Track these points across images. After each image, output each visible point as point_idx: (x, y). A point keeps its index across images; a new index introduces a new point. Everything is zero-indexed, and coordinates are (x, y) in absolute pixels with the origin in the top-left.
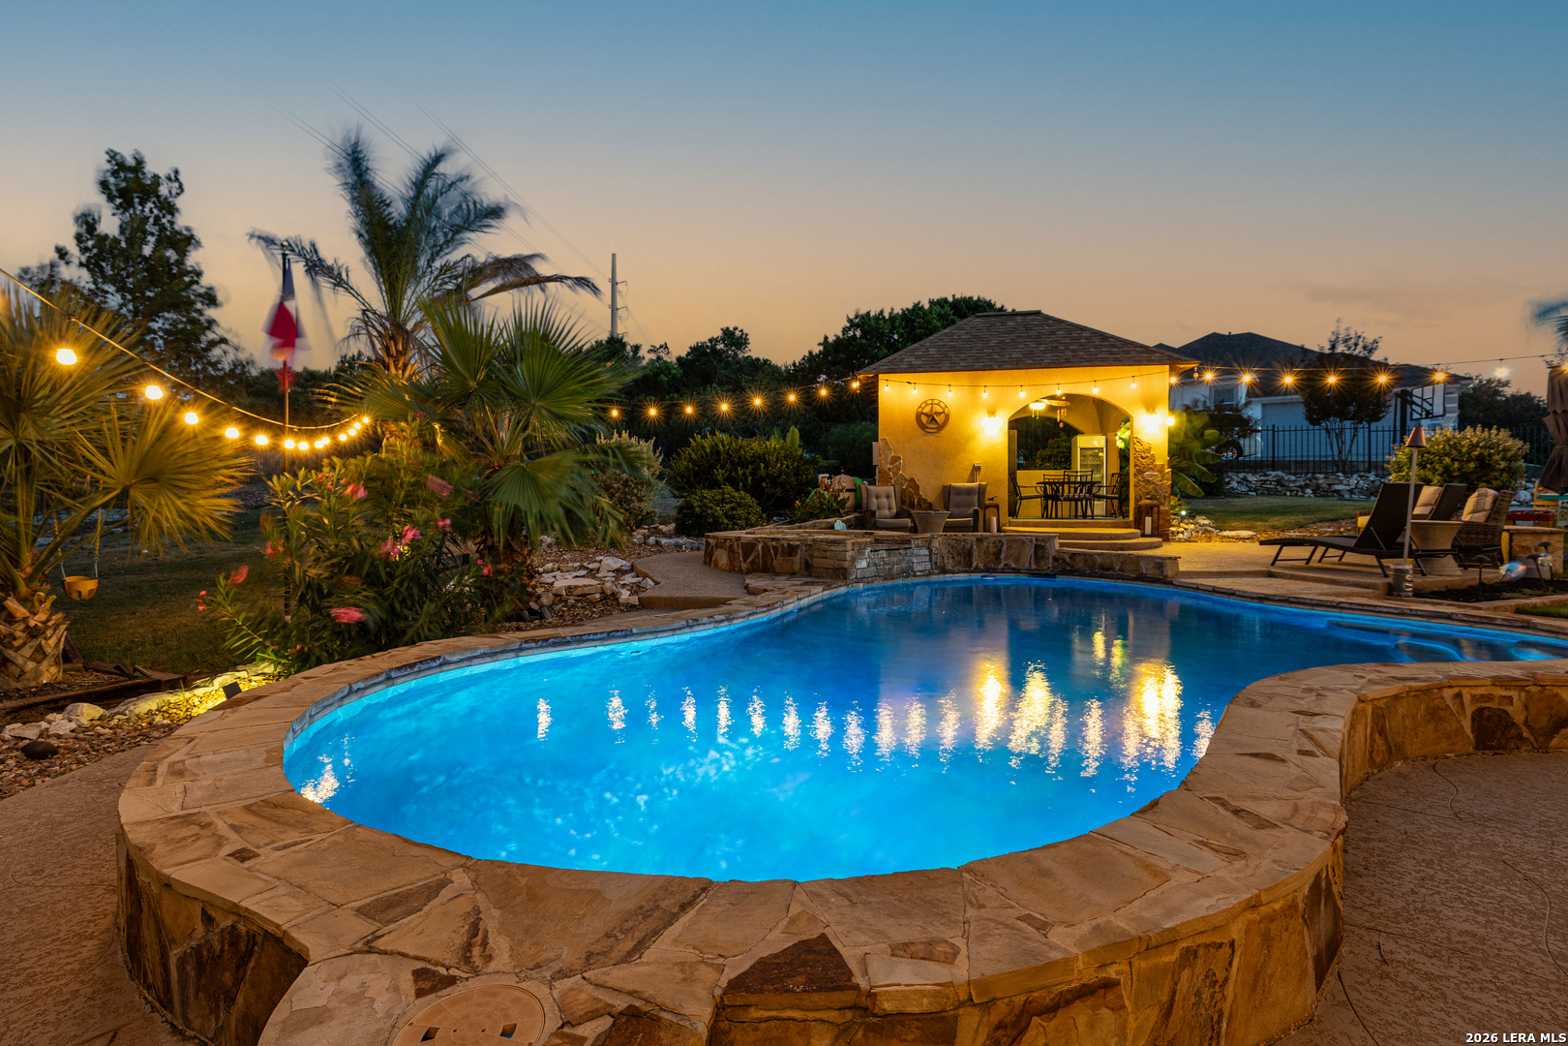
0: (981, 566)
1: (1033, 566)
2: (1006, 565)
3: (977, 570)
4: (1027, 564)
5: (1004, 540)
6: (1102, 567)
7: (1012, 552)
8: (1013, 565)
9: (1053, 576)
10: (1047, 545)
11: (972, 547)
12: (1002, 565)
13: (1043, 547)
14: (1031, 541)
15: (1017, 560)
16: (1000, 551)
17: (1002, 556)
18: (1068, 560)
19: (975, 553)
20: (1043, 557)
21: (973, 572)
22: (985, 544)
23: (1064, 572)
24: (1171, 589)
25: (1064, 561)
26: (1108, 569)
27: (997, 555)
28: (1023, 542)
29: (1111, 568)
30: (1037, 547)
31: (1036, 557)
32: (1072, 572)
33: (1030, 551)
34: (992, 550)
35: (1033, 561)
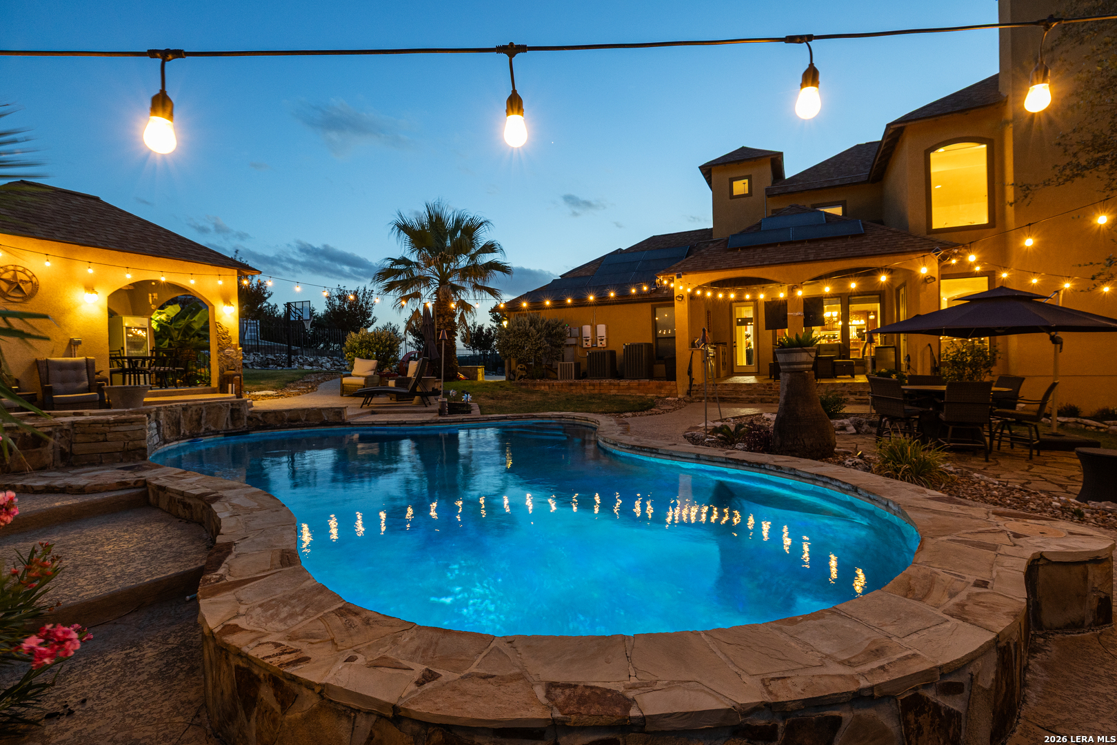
0: (187, 433)
1: (231, 427)
2: (207, 429)
3: (185, 437)
4: (224, 426)
5: (203, 408)
6: (290, 420)
7: (211, 417)
8: (213, 428)
9: (247, 432)
10: (242, 408)
11: (180, 416)
12: (203, 430)
13: (239, 410)
14: (227, 406)
15: (215, 425)
16: (201, 417)
17: (203, 421)
18: (260, 418)
19: (182, 421)
20: (239, 418)
21: (182, 439)
22: (190, 412)
23: (258, 428)
24: (348, 428)
25: (257, 419)
26: (296, 421)
27: (199, 421)
28: (220, 408)
29: (299, 420)
30: (232, 411)
31: (232, 419)
32: (265, 427)
33: (226, 414)
34: (195, 417)
35: (229, 423)
